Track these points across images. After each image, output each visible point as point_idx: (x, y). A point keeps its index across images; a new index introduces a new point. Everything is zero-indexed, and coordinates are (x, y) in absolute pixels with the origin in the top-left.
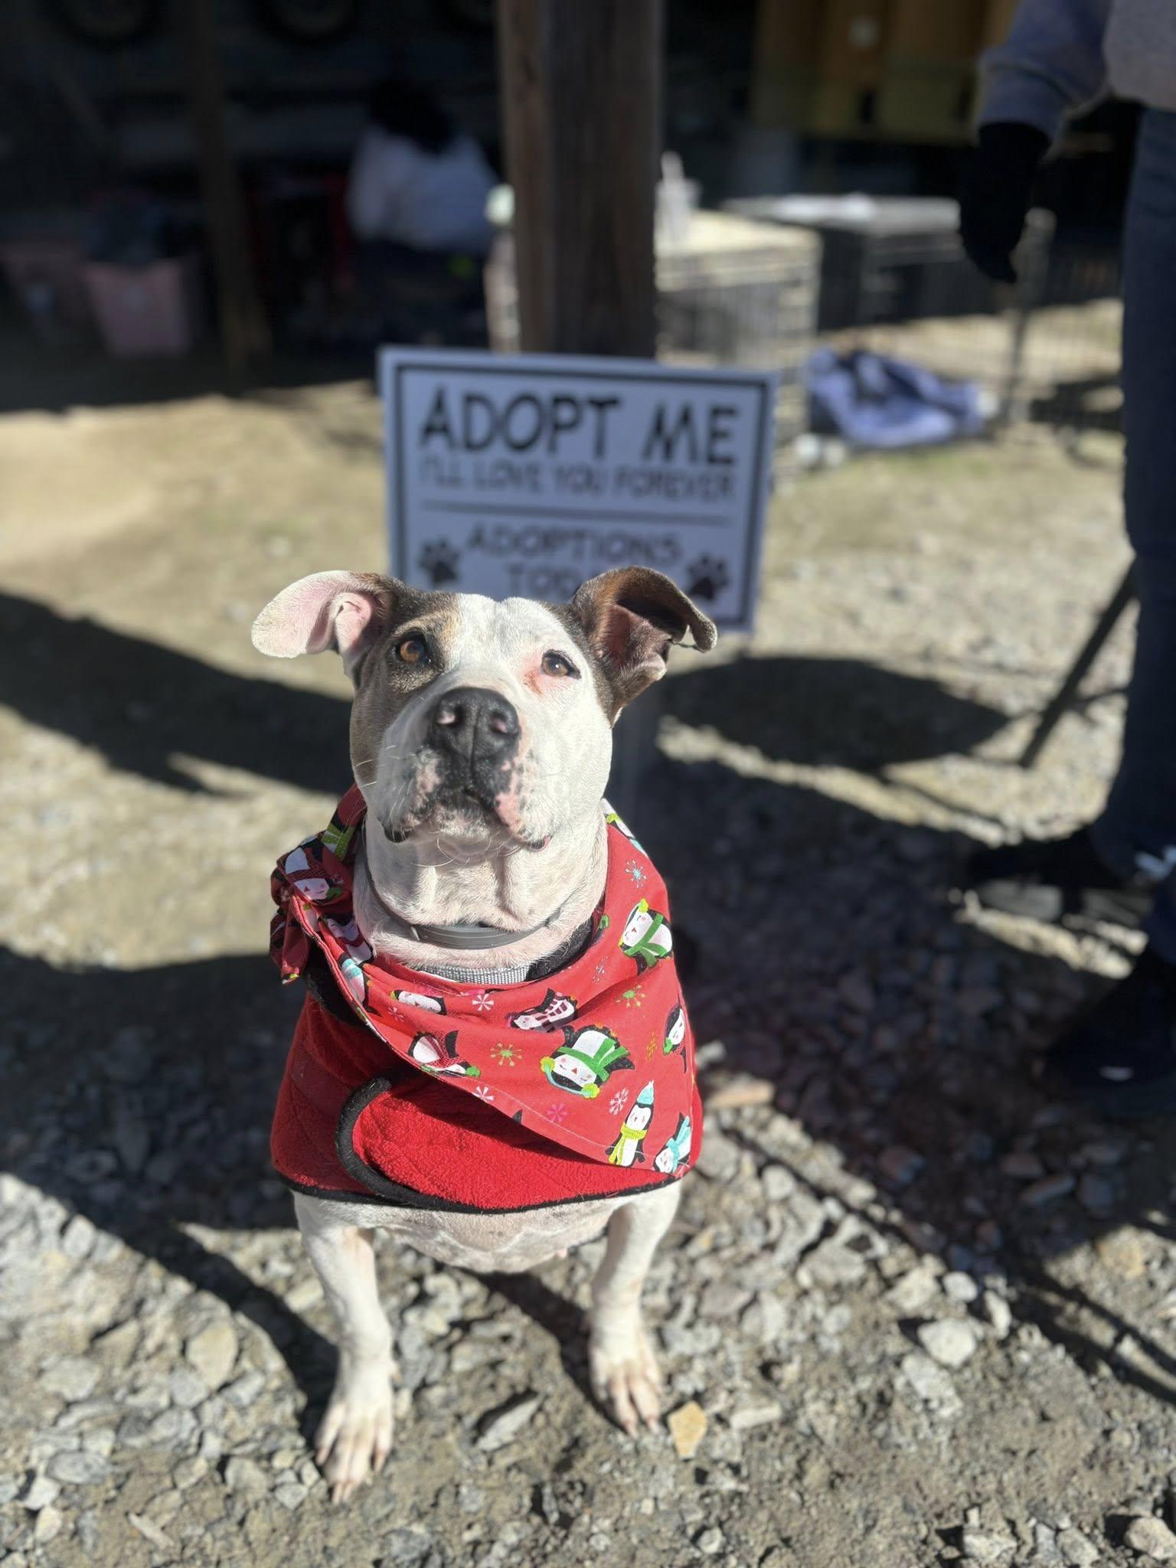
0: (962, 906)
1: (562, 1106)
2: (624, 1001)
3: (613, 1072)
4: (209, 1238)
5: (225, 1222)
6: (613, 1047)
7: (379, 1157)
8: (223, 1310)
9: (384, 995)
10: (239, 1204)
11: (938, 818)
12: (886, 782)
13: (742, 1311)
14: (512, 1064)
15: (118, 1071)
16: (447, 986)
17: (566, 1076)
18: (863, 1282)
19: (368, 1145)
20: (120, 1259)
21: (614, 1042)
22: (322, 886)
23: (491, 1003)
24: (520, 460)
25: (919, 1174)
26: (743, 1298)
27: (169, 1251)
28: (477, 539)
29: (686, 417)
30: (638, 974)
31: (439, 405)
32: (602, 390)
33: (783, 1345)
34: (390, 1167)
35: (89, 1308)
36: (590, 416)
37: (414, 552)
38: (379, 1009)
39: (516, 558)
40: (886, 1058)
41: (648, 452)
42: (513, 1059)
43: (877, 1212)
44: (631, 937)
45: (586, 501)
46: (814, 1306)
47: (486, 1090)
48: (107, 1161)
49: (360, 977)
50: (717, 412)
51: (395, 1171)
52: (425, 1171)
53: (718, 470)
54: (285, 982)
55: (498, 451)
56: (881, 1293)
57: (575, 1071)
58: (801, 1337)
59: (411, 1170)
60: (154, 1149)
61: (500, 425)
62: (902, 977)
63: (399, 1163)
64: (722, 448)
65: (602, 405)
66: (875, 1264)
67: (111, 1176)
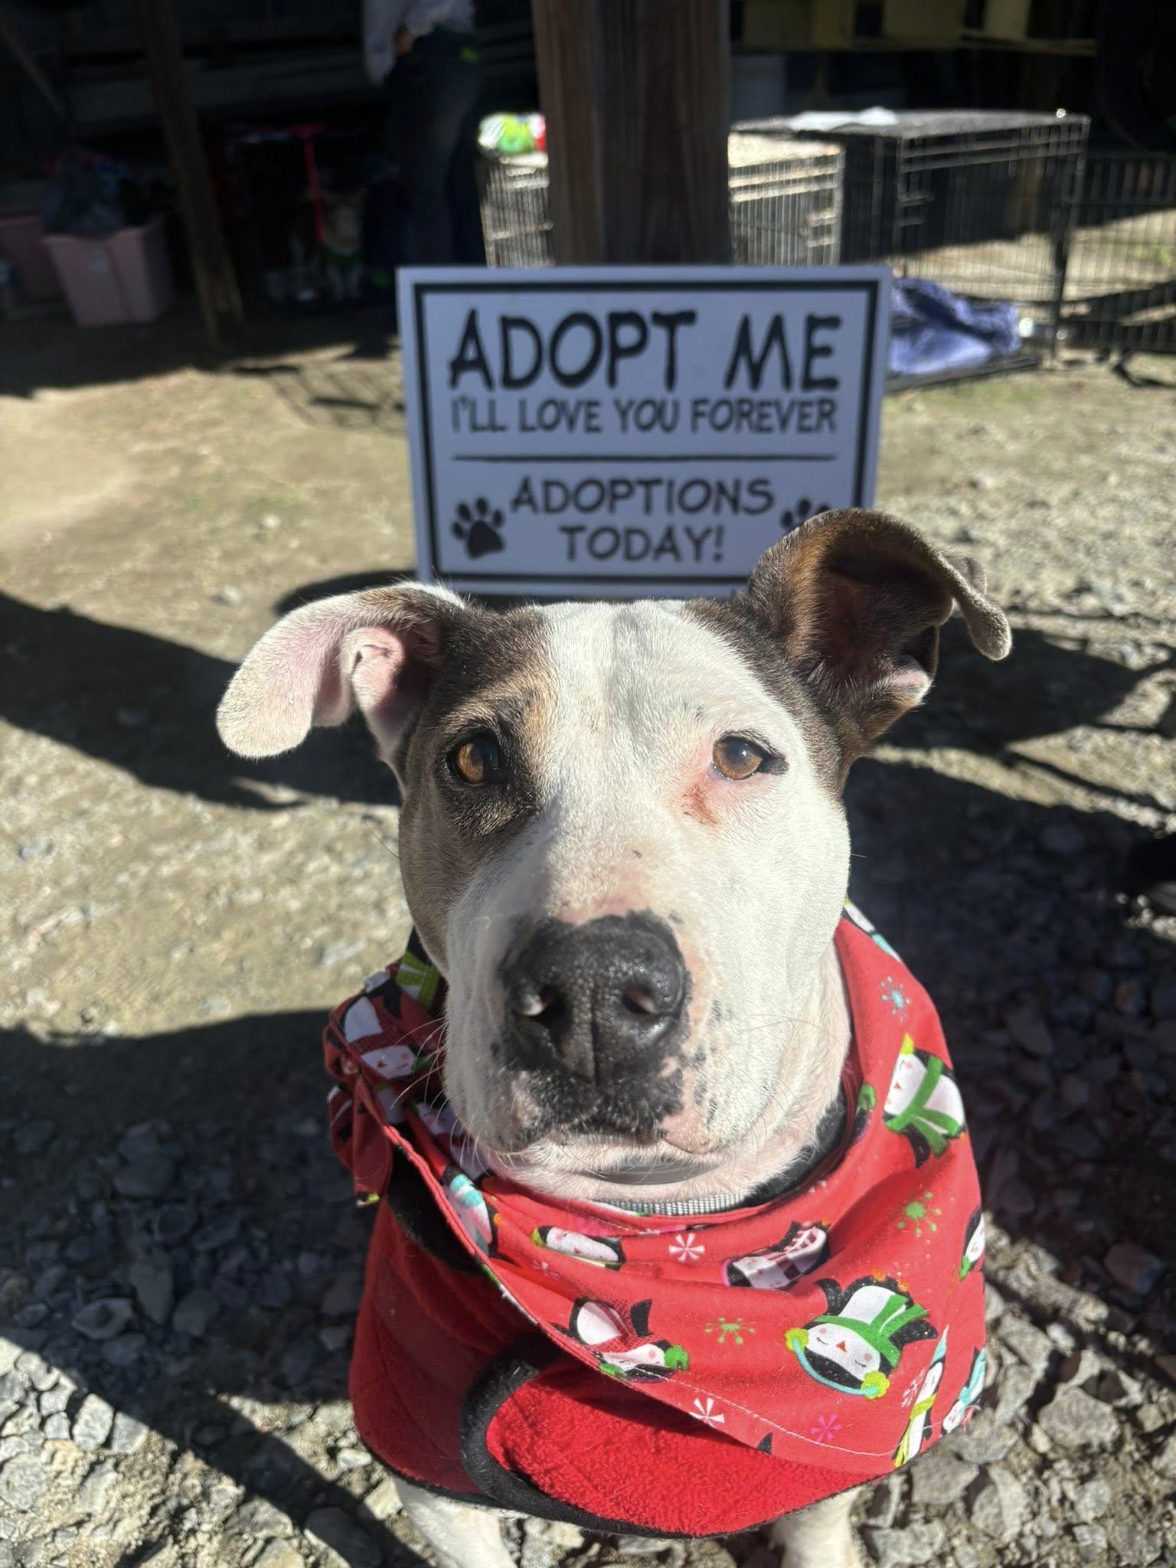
0: (1132, 911)
1: (833, 1418)
2: (910, 1224)
3: (908, 1347)
4: (260, 1415)
5: (276, 1392)
6: (904, 1307)
7: (530, 1465)
8: (285, 1524)
9: (523, 1238)
10: (293, 1364)
11: (1080, 800)
12: (1011, 762)
13: (971, 1494)
14: (739, 1341)
15: (127, 1185)
16: (624, 1221)
17: (830, 1358)
18: (1119, 1442)
19: (510, 1444)
20: (147, 1448)
21: (905, 1300)
22: (405, 1056)
23: (701, 1249)
24: (572, 396)
25: (1159, 1282)
26: (968, 1476)
27: (208, 1437)
28: (523, 497)
29: (777, 329)
30: (918, 1165)
31: (471, 331)
32: (671, 303)
33: (1030, 1543)
34: (547, 1479)
35: (114, 1522)
36: (658, 336)
37: (447, 516)
38: (517, 1259)
39: (572, 516)
40: (1078, 1116)
41: (730, 379)
42: (742, 1333)
43: (1117, 1339)
44: (897, 1102)
45: (656, 441)
46: (1061, 1482)
47: (710, 1402)
48: (122, 1308)
49: (481, 1209)
50: (813, 323)
51: (557, 1488)
52: (604, 1487)
53: (817, 394)
54: (360, 1203)
55: (546, 385)
56: (1148, 1459)
57: (842, 1346)
58: (1052, 1529)
59: (583, 1486)
60: (179, 1293)
61: (547, 352)
62: (1081, 1008)
63: (562, 1475)
64: (821, 368)
65: (671, 322)
66: (1129, 1415)
67: (128, 1329)
